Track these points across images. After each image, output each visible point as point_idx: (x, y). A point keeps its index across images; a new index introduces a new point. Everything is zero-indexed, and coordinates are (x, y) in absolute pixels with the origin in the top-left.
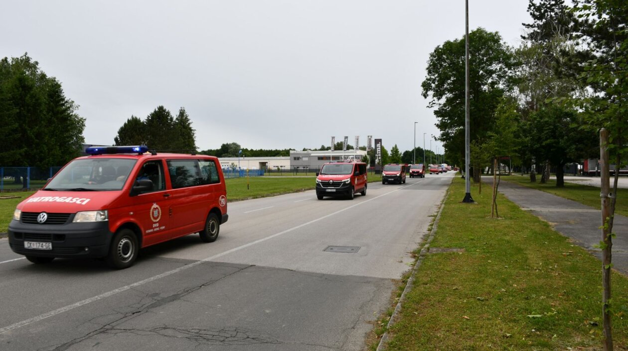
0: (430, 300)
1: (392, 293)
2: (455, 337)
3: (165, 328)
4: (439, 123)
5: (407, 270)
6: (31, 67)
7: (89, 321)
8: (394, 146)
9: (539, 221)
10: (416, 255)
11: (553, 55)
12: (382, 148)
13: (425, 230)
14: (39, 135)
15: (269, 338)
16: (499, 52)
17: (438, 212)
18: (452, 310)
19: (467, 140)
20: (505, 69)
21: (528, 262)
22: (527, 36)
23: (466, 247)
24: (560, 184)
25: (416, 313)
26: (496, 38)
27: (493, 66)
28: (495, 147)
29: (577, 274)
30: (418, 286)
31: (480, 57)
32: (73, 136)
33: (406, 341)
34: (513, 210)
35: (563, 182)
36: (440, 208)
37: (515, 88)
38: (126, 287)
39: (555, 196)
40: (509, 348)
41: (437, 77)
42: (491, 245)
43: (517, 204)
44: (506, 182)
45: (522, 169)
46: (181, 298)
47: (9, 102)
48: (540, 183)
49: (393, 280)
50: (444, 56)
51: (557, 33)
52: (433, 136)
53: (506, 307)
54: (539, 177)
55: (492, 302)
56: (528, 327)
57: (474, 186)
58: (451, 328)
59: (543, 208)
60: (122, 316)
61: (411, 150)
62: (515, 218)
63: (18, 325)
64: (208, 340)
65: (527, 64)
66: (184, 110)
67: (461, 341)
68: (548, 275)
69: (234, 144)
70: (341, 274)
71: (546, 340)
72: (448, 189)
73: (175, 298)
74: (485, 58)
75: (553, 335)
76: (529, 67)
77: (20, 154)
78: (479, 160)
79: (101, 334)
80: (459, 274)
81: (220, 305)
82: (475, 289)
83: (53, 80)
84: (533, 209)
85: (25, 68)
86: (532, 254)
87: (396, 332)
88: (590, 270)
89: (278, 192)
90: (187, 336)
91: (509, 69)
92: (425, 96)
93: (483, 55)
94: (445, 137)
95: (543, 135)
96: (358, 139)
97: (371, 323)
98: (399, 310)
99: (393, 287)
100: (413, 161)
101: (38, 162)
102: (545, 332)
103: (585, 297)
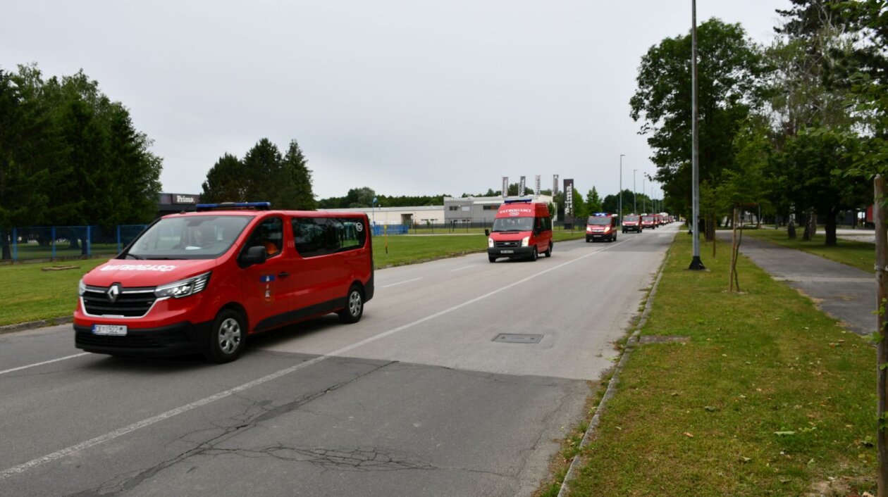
0: (640, 410)
1: (587, 400)
2: (672, 462)
3: (280, 448)
4: (655, 156)
5: (608, 368)
6: (88, 89)
7: (181, 438)
8: (592, 189)
9: (797, 297)
10: (622, 346)
11: (820, 54)
12: (574, 192)
13: (634, 311)
14: (101, 182)
15: (420, 462)
16: (741, 52)
17: (653, 284)
18: (670, 424)
19: (695, 181)
20: (751, 77)
21: (779, 356)
22: (782, 28)
23: (692, 335)
24: (831, 241)
25: (620, 428)
26: (737, 32)
27: (733, 72)
28: (735, 191)
29: (848, 373)
30: (622, 391)
31: (714, 59)
32: (147, 181)
33: (605, 468)
34: (761, 280)
35: (835, 239)
36: (656, 278)
37: (765, 103)
38: (227, 393)
39: (824, 260)
40: (747, 478)
41: (651, 91)
42: (727, 332)
43: (766, 271)
44: (753, 238)
45: (776, 220)
46: (301, 407)
47: (60, 138)
48: (802, 241)
49: (589, 382)
50: (662, 60)
51: (827, 23)
52: (647, 174)
53: (745, 420)
54: (800, 231)
55: (725, 413)
56: (774, 448)
57: (706, 245)
58: (667, 449)
59: (804, 278)
60: (224, 431)
61: (615, 194)
62: (764, 292)
63: (88, 444)
64: (338, 464)
65: (783, 68)
66: (297, 144)
67: (681, 467)
68: (806, 375)
69: (366, 189)
70: (516, 373)
71: (799, 466)
72: (669, 250)
73: (292, 407)
74: (721, 61)
75: (809, 460)
76: (786, 74)
77: (77, 209)
78: (713, 209)
79: (198, 456)
80: (681, 373)
81: (352, 417)
82: (702, 395)
83: (118, 106)
84: (789, 278)
85: (80, 91)
86: (785, 345)
87: (591, 455)
88: (867, 367)
89: (428, 257)
90: (310, 458)
91: (756, 77)
92: (635, 117)
93: (719, 58)
94: (663, 176)
95: (806, 171)
96: (539, 180)
97: (557, 442)
98: (596, 424)
99: (589, 392)
100: (619, 209)
101: (101, 220)
102: (799, 455)
103: (858, 406)
